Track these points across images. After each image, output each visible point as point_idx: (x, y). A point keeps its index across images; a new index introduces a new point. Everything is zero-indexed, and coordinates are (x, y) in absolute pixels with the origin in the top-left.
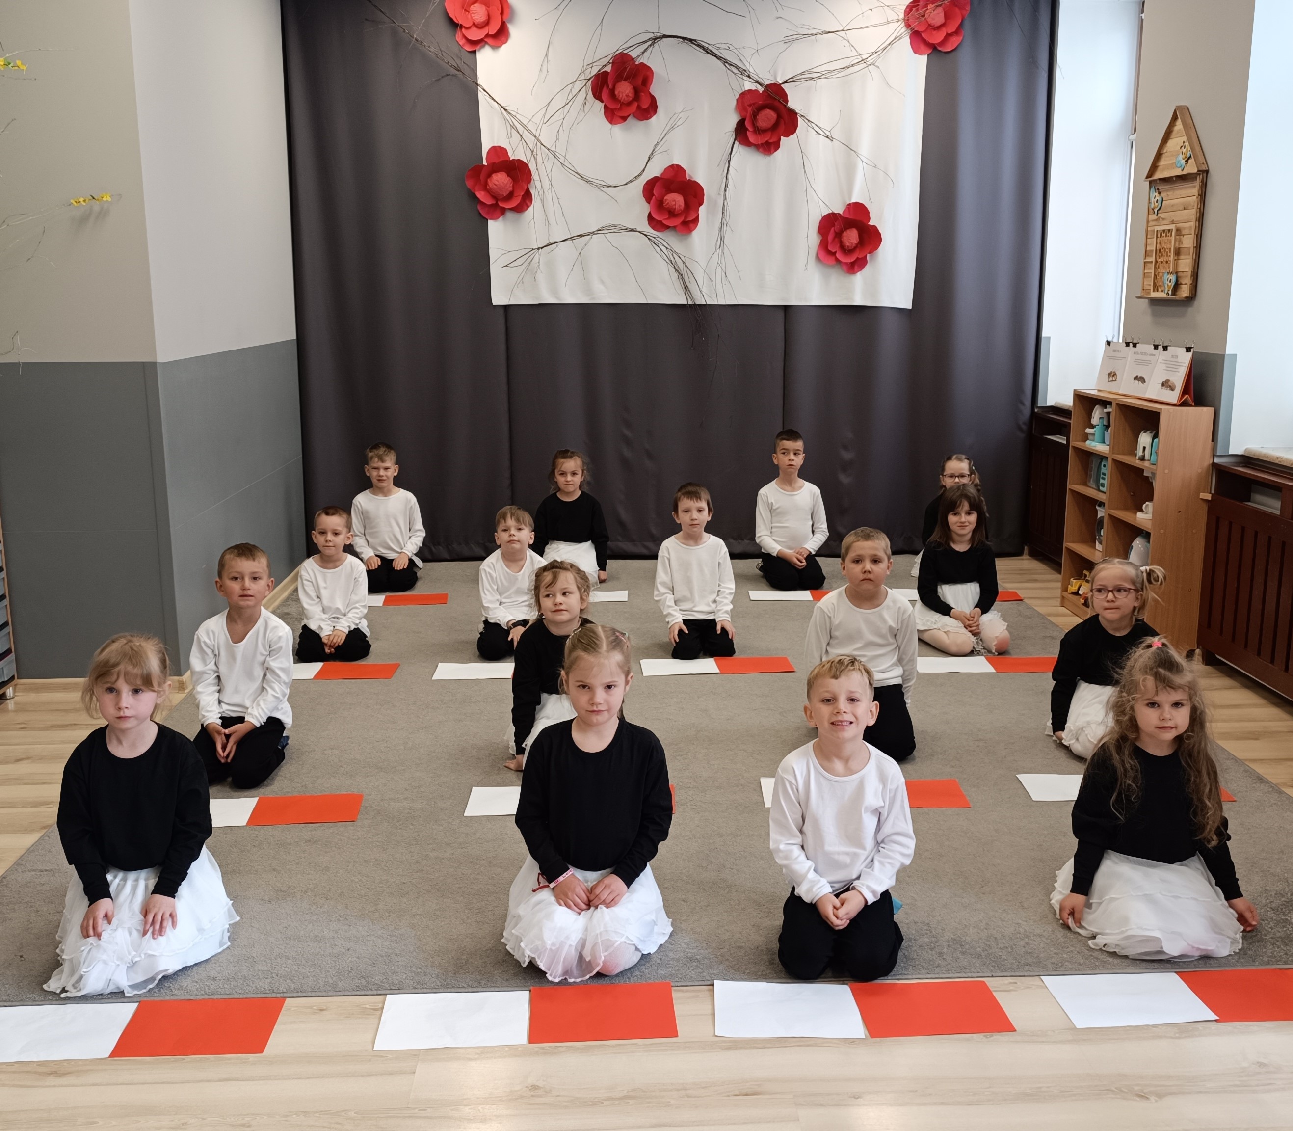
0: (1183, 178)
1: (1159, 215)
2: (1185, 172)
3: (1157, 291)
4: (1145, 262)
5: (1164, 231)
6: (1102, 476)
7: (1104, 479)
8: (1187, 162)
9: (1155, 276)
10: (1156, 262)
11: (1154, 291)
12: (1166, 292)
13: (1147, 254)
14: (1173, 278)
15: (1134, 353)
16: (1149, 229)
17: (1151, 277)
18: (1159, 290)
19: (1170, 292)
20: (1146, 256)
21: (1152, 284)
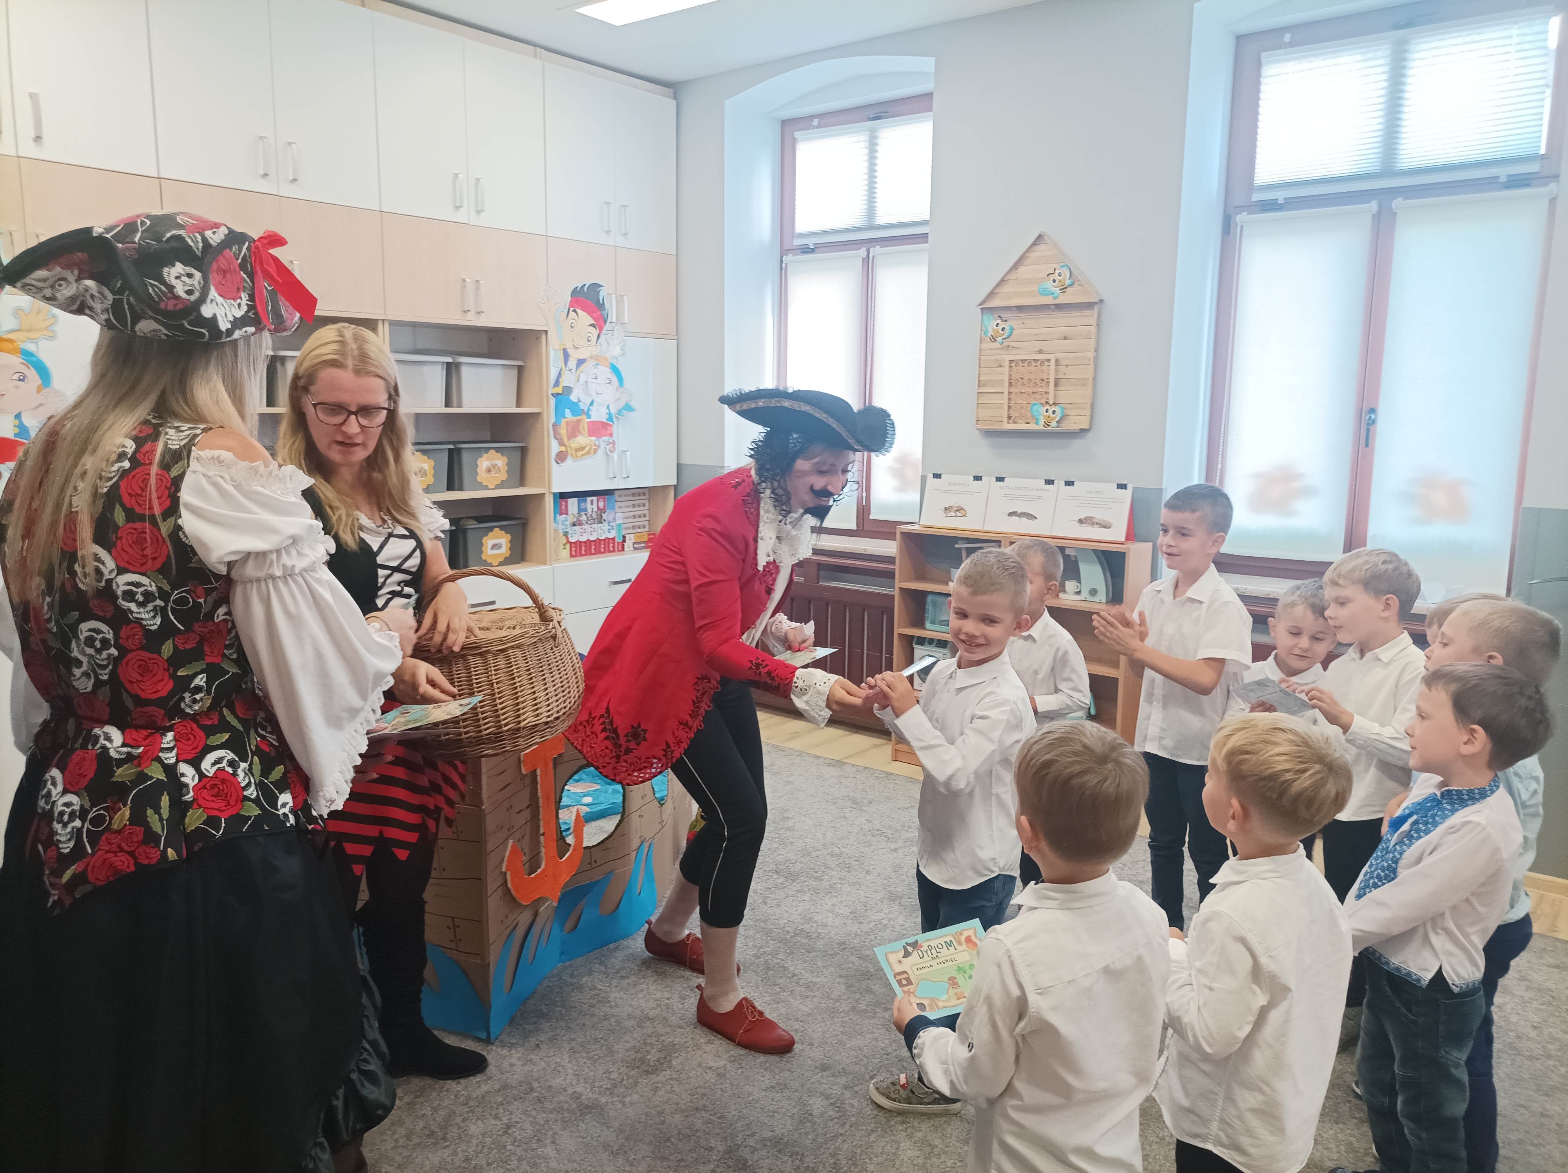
0: (1059, 307)
1: (1005, 344)
2: (1058, 301)
3: (1015, 422)
4: (979, 393)
5: (1023, 361)
8: (1064, 289)
9: (1009, 408)
10: (1010, 393)
11: (1008, 422)
12: (1042, 423)
13: (981, 384)
14: (1057, 410)
15: (1000, 488)
16: (982, 358)
17: (1002, 408)
18: (1020, 421)
20: (979, 386)
21: (1006, 415)
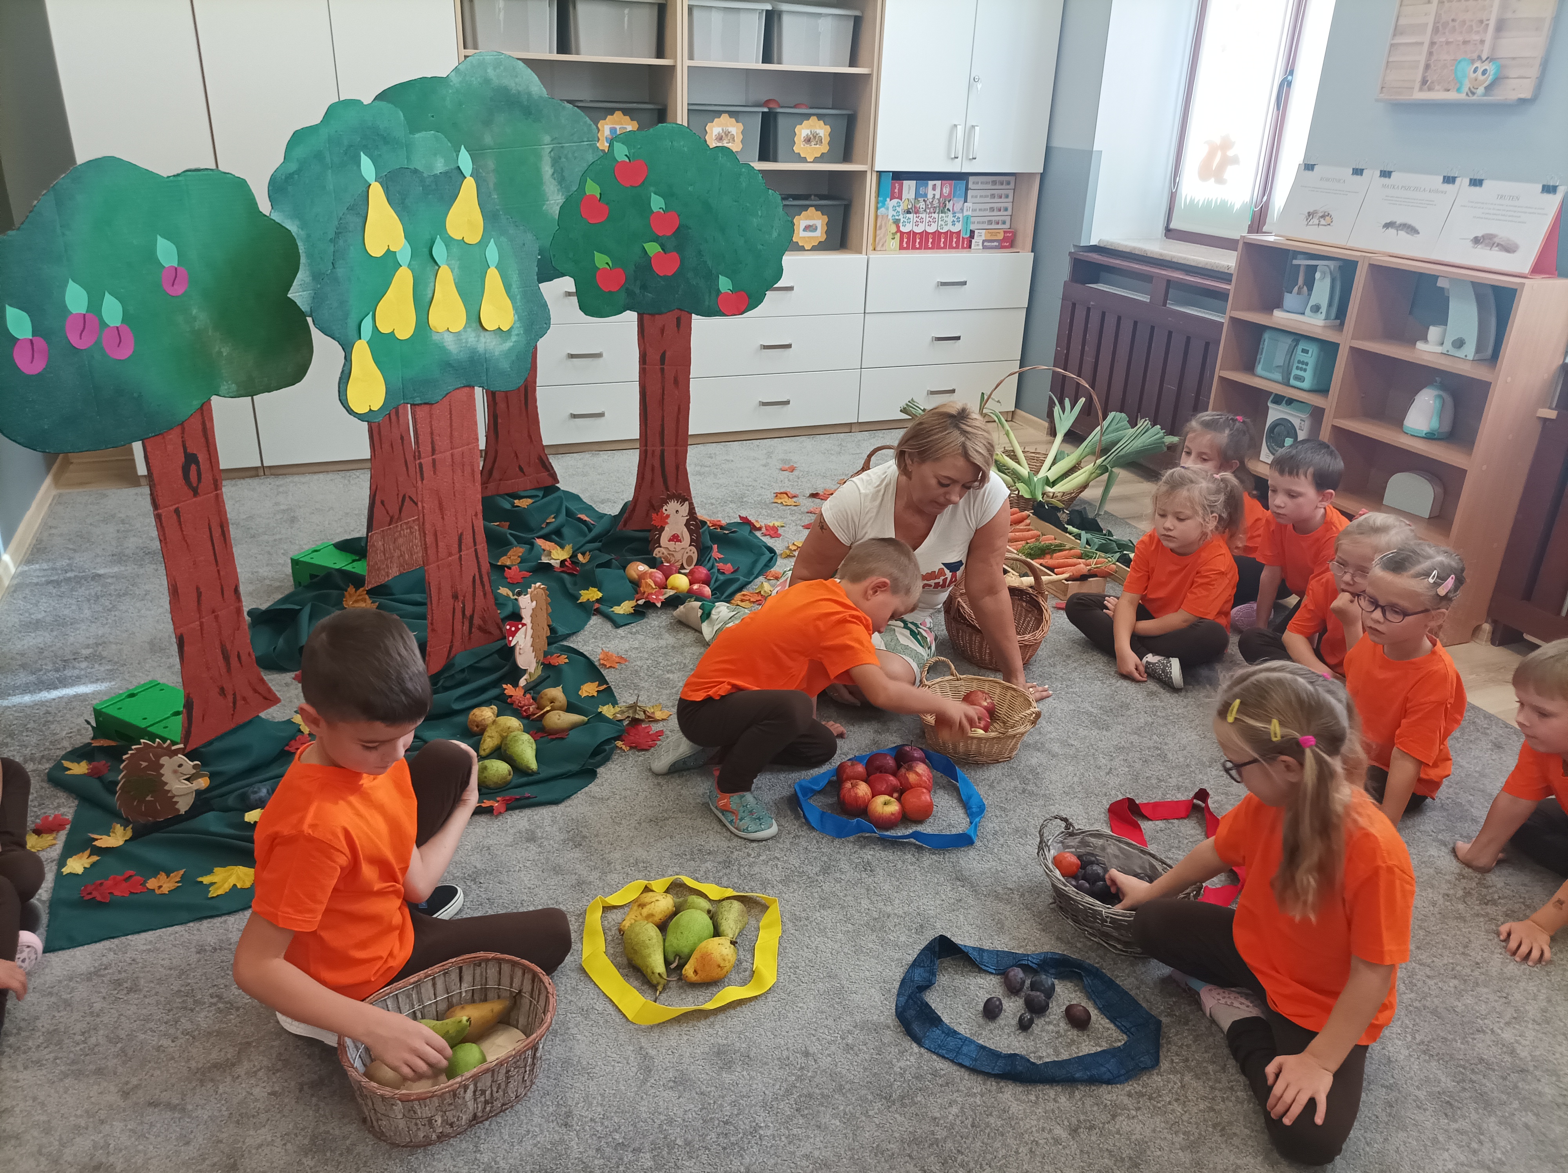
3: (1430, 89)
4: (1392, 45)
6: (1296, 365)
7: (1305, 370)
9: (1427, 67)
10: (1432, 44)
11: (1421, 90)
12: (1465, 89)
13: (1397, 31)
14: (1491, 68)
15: (1384, 186)
17: (1417, 68)
18: (1437, 87)
19: (1481, 90)
20: (1394, 35)
